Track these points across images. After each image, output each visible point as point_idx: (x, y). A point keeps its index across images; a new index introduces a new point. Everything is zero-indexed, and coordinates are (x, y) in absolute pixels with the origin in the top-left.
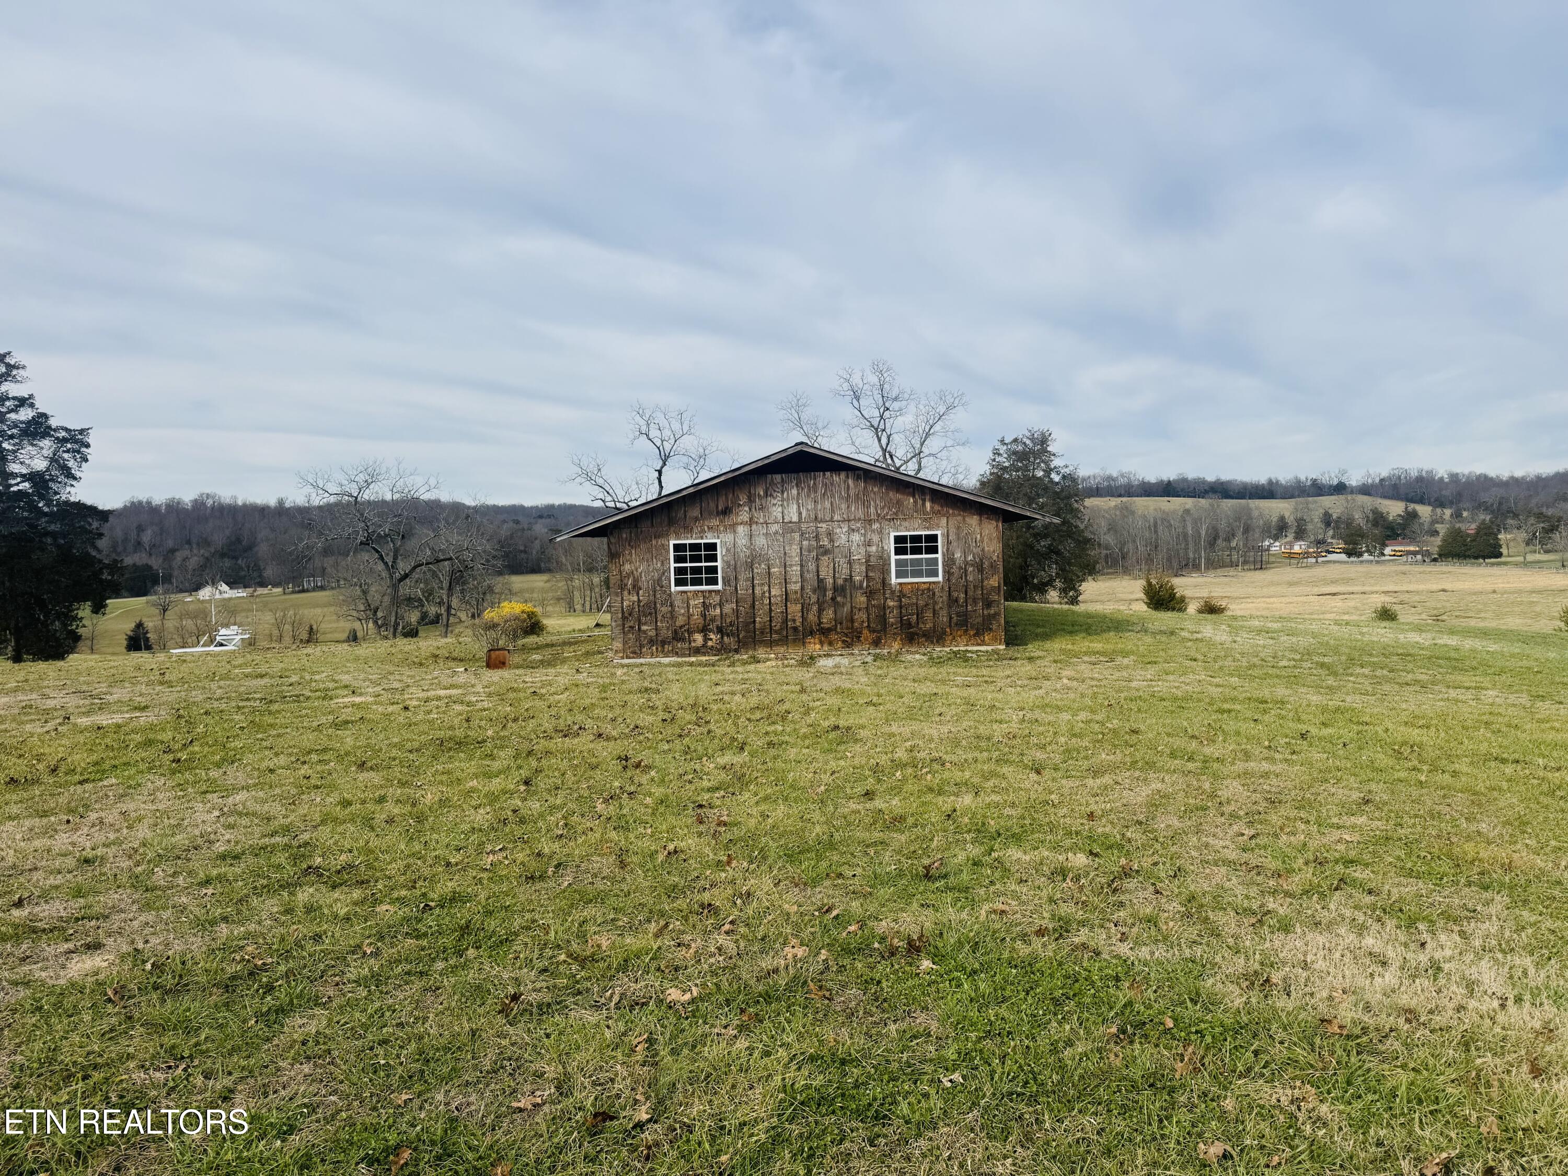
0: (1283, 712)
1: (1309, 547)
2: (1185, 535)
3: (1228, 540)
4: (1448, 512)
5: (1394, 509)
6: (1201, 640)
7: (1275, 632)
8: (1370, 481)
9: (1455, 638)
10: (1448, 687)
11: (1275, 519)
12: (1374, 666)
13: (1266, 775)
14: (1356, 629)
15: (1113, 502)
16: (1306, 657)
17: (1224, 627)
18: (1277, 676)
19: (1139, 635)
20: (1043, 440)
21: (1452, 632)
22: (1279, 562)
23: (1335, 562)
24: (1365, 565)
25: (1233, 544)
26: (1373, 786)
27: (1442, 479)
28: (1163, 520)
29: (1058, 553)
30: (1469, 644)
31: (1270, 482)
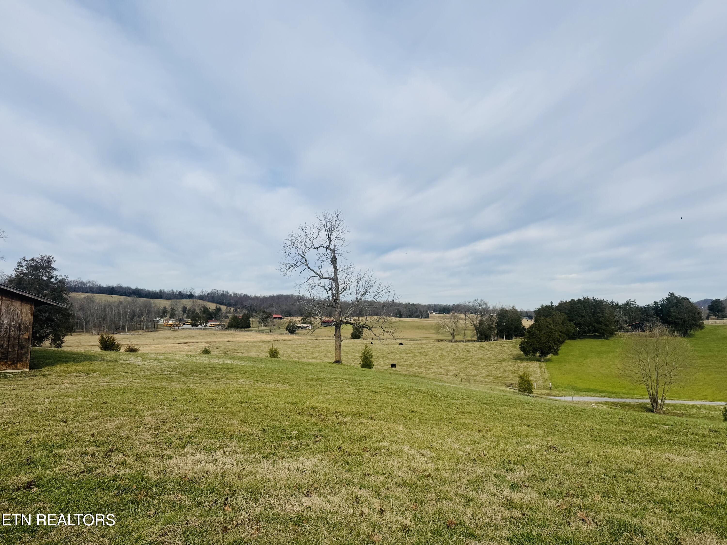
0: (166, 392)
1: (176, 322)
2: (119, 314)
3: (139, 317)
4: (232, 309)
5: (212, 306)
6: (130, 364)
7: (161, 360)
8: (203, 294)
9: (231, 360)
10: (227, 379)
11: (162, 309)
12: (201, 372)
13: (161, 414)
14: (194, 358)
15: (83, 295)
16: (174, 370)
17: (139, 358)
18: (163, 378)
19: (100, 363)
20: (49, 261)
21: (230, 358)
22: (162, 328)
23: (186, 329)
24: (199, 330)
25: (142, 319)
26: (199, 414)
27: (231, 295)
28: (109, 306)
29: (53, 321)
30: (236, 362)
31: (161, 291)
